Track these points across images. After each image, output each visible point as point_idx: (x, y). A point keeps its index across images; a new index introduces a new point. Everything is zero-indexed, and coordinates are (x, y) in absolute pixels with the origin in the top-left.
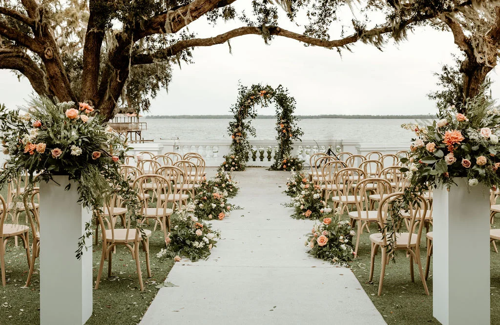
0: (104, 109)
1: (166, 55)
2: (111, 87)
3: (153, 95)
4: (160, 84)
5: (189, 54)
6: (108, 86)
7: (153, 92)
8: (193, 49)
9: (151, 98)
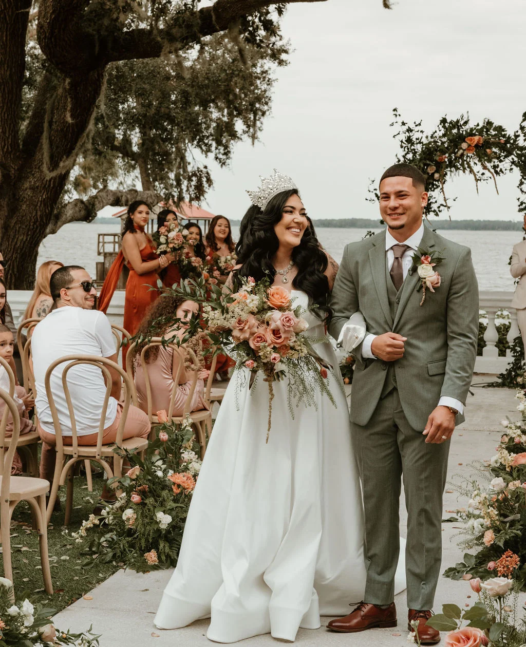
0: (32, 188)
1: (195, 29)
2: (53, 127)
3: (220, 156)
4: (239, 125)
5: (270, 28)
6: (46, 125)
7: (222, 149)
8: (280, 12)
9: (217, 164)
